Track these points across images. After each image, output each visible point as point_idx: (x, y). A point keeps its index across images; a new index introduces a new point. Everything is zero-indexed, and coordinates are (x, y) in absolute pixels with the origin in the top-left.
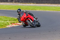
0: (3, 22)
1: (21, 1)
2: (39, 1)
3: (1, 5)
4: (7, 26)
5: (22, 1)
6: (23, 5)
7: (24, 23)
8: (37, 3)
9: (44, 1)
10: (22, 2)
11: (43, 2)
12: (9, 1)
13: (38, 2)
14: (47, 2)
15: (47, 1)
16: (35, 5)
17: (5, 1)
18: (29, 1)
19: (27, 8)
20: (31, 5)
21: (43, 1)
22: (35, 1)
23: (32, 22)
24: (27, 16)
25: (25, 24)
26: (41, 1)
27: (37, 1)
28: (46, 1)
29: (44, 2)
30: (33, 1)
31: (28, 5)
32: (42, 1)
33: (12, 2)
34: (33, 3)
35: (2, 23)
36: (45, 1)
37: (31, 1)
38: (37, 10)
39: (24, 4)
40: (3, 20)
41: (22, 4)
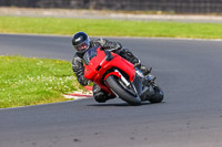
0: (51, 79)
1: (119, 5)
2: (184, 5)
3: (46, 17)
4: (67, 97)
5: (124, 3)
6: (127, 20)
7: (98, 88)
8: (179, 11)
9: (203, 5)
10: (123, 8)
11: (200, 8)
12: (73, 3)
13: (181, 7)
14: (215, 8)
15: (213, 5)
16: (170, 20)
17: (60, 2)
18: (147, 3)
19: (141, 31)
20: (156, 20)
21: (200, 2)
22: (170, 4)
23: (128, 84)
24: (109, 60)
25: (102, 90)
26: (192, 5)
27: (178, 4)
28: (211, 2)
29: (205, 8)
30: (164, 4)
31: (144, 20)
32: (197, 5)
33: (87, 8)
34: (164, 9)
35: (50, 86)
36: (208, 5)
37: (155, 4)
38: (179, 38)
39: (130, 16)
40: (52, 74)
41: (121, 15)
